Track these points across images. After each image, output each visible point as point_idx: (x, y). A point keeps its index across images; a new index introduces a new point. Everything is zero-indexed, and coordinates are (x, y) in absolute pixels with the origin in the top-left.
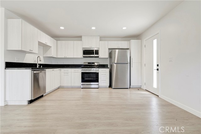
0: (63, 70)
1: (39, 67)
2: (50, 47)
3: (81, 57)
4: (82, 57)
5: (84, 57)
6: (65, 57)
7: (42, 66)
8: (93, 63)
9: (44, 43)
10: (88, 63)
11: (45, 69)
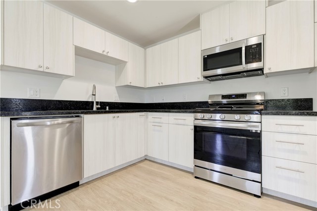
0: (152, 116)
1: (98, 108)
2: (124, 63)
3: (196, 80)
4: (202, 79)
5: (206, 77)
6: (161, 85)
7: (107, 107)
8: (238, 96)
9: (101, 52)
10: (224, 97)
11: (82, 115)
